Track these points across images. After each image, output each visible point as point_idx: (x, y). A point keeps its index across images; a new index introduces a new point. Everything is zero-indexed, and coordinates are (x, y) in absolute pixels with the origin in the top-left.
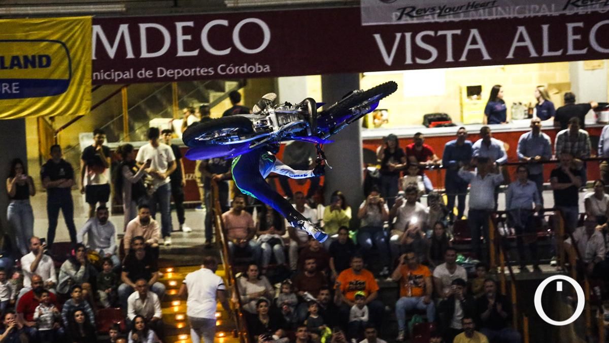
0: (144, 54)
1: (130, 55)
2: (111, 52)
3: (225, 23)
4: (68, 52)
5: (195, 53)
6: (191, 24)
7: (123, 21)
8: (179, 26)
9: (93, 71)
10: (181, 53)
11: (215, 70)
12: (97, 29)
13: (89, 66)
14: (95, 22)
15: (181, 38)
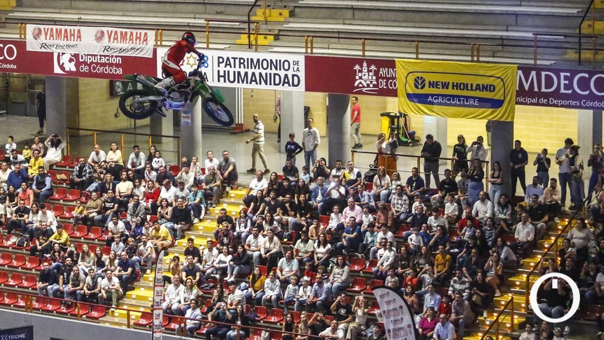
0: (543, 90)
1: (536, 89)
2: (527, 87)
3: (587, 75)
4: (504, 85)
5: (570, 92)
6: (568, 74)
7: (534, 69)
8: (562, 75)
9: (516, 97)
10: (562, 91)
11: (580, 103)
12: (520, 72)
13: (515, 93)
14: (519, 68)
15: (563, 82)
